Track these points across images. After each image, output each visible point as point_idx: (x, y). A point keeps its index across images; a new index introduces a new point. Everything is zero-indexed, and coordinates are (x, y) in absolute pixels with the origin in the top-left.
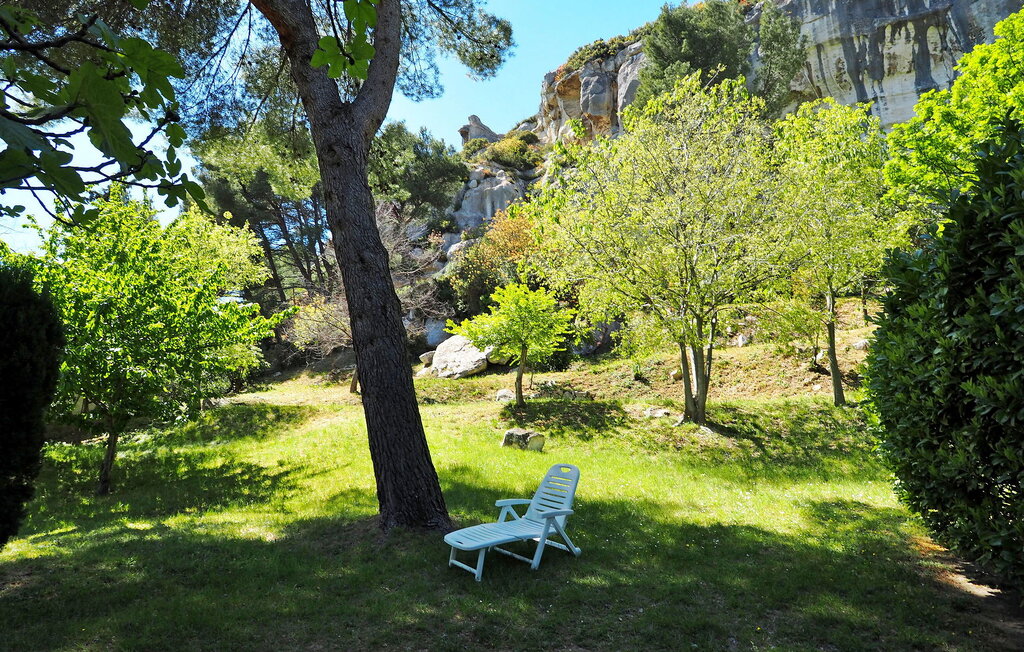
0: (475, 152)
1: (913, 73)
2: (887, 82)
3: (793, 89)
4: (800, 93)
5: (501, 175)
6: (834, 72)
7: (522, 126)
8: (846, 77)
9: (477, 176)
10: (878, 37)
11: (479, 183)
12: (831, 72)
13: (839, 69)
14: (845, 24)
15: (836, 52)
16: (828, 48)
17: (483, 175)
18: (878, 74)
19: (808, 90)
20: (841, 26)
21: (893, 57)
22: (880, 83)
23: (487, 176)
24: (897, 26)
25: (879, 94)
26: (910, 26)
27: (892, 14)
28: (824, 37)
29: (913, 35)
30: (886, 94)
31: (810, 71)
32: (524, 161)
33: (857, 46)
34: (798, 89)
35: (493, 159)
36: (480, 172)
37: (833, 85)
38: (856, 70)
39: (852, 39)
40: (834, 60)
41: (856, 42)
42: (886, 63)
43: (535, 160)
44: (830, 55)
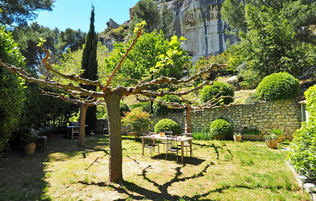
0: (107, 31)
1: (217, 19)
2: (211, 21)
3: (189, 21)
4: (191, 22)
5: (113, 40)
6: (199, 17)
7: (126, 23)
8: (201, 19)
9: (106, 40)
10: (209, 9)
11: (106, 42)
12: (198, 17)
13: (200, 17)
14: (201, 4)
15: (199, 12)
16: (197, 10)
17: (108, 39)
18: (209, 19)
19: (192, 21)
20: (200, 4)
21: (212, 14)
22: (209, 21)
23: (109, 40)
24: (213, 6)
25: (209, 24)
26: (216, 6)
27: (213, 2)
28: (196, 7)
29: (217, 9)
30: (210, 25)
31: (193, 16)
32: (121, 35)
33: (204, 11)
34: (190, 21)
35: (111, 35)
36: (107, 39)
37: (199, 21)
38: (203, 18)
39: (202, 8)
40: (199, 14)
41: (203, 9)
42: (211, 16)
43: (125, 35)
44: (198, 12)
